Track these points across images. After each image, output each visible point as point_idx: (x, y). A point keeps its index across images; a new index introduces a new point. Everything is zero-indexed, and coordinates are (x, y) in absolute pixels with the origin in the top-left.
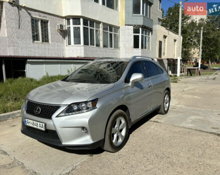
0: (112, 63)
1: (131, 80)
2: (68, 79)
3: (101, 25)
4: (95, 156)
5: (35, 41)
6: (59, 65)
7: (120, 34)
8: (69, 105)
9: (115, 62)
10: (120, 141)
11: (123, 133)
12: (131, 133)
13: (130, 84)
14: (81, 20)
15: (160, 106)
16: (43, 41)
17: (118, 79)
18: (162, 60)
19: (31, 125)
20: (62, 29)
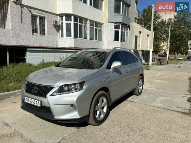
0: (97, 53)
1: (112, 67)
2: (60, 65)
3: (88, 22)
4: (81, 128)
5: (34, 34)
6: (53, 53)
7: (104, 30)
8: (61, 86)
9: (99, 52)
10: (102, 116)
11: (105, 110)
12: (111, 111)
13: (111, 70)
14: (72, 17)
15: (135, 88)
16: (40, 34)
17: (101, 65)
18: (137, 51)
19: (30, 102)
20: (57, 25)
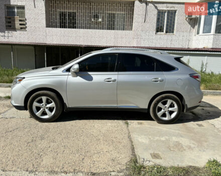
20: (191, 18)
